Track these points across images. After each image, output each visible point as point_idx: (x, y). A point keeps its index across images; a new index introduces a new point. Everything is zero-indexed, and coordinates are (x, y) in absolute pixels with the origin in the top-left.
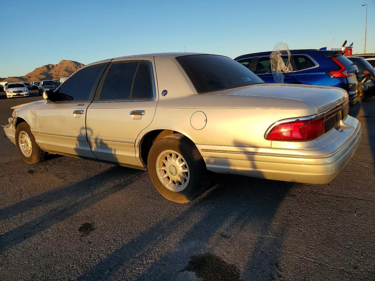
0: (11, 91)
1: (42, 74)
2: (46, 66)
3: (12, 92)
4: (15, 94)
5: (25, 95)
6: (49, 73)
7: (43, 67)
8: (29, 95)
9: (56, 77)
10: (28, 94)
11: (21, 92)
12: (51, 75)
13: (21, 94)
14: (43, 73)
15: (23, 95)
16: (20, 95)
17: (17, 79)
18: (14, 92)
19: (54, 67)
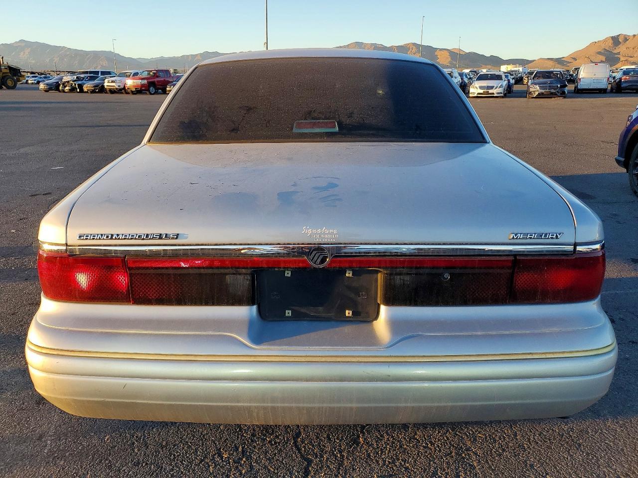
0: (477, 86)
1: (599, 53)
2: (613, 38)
3: (478, 88)
4: (482, 91)
5: (498, 93)
6: (615, 52)
7: (605, 41)
8: (502, 95)
9: (626, 60)
10: (501, 93)
11: (492, 88)
12: (616, 56)
13: (490, 91)
14: (602, 51)
15: (493, 94)
16: (488, 93)
17: (551, 63)
18: (481, 88)
19: (628, 40)
